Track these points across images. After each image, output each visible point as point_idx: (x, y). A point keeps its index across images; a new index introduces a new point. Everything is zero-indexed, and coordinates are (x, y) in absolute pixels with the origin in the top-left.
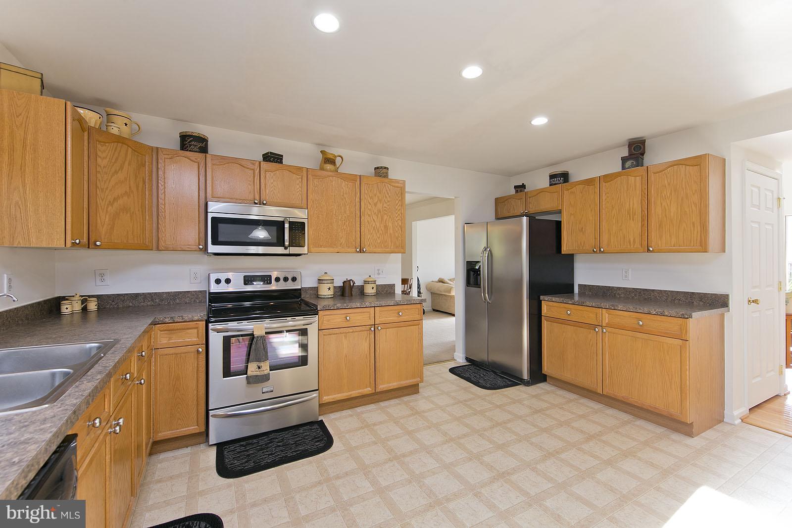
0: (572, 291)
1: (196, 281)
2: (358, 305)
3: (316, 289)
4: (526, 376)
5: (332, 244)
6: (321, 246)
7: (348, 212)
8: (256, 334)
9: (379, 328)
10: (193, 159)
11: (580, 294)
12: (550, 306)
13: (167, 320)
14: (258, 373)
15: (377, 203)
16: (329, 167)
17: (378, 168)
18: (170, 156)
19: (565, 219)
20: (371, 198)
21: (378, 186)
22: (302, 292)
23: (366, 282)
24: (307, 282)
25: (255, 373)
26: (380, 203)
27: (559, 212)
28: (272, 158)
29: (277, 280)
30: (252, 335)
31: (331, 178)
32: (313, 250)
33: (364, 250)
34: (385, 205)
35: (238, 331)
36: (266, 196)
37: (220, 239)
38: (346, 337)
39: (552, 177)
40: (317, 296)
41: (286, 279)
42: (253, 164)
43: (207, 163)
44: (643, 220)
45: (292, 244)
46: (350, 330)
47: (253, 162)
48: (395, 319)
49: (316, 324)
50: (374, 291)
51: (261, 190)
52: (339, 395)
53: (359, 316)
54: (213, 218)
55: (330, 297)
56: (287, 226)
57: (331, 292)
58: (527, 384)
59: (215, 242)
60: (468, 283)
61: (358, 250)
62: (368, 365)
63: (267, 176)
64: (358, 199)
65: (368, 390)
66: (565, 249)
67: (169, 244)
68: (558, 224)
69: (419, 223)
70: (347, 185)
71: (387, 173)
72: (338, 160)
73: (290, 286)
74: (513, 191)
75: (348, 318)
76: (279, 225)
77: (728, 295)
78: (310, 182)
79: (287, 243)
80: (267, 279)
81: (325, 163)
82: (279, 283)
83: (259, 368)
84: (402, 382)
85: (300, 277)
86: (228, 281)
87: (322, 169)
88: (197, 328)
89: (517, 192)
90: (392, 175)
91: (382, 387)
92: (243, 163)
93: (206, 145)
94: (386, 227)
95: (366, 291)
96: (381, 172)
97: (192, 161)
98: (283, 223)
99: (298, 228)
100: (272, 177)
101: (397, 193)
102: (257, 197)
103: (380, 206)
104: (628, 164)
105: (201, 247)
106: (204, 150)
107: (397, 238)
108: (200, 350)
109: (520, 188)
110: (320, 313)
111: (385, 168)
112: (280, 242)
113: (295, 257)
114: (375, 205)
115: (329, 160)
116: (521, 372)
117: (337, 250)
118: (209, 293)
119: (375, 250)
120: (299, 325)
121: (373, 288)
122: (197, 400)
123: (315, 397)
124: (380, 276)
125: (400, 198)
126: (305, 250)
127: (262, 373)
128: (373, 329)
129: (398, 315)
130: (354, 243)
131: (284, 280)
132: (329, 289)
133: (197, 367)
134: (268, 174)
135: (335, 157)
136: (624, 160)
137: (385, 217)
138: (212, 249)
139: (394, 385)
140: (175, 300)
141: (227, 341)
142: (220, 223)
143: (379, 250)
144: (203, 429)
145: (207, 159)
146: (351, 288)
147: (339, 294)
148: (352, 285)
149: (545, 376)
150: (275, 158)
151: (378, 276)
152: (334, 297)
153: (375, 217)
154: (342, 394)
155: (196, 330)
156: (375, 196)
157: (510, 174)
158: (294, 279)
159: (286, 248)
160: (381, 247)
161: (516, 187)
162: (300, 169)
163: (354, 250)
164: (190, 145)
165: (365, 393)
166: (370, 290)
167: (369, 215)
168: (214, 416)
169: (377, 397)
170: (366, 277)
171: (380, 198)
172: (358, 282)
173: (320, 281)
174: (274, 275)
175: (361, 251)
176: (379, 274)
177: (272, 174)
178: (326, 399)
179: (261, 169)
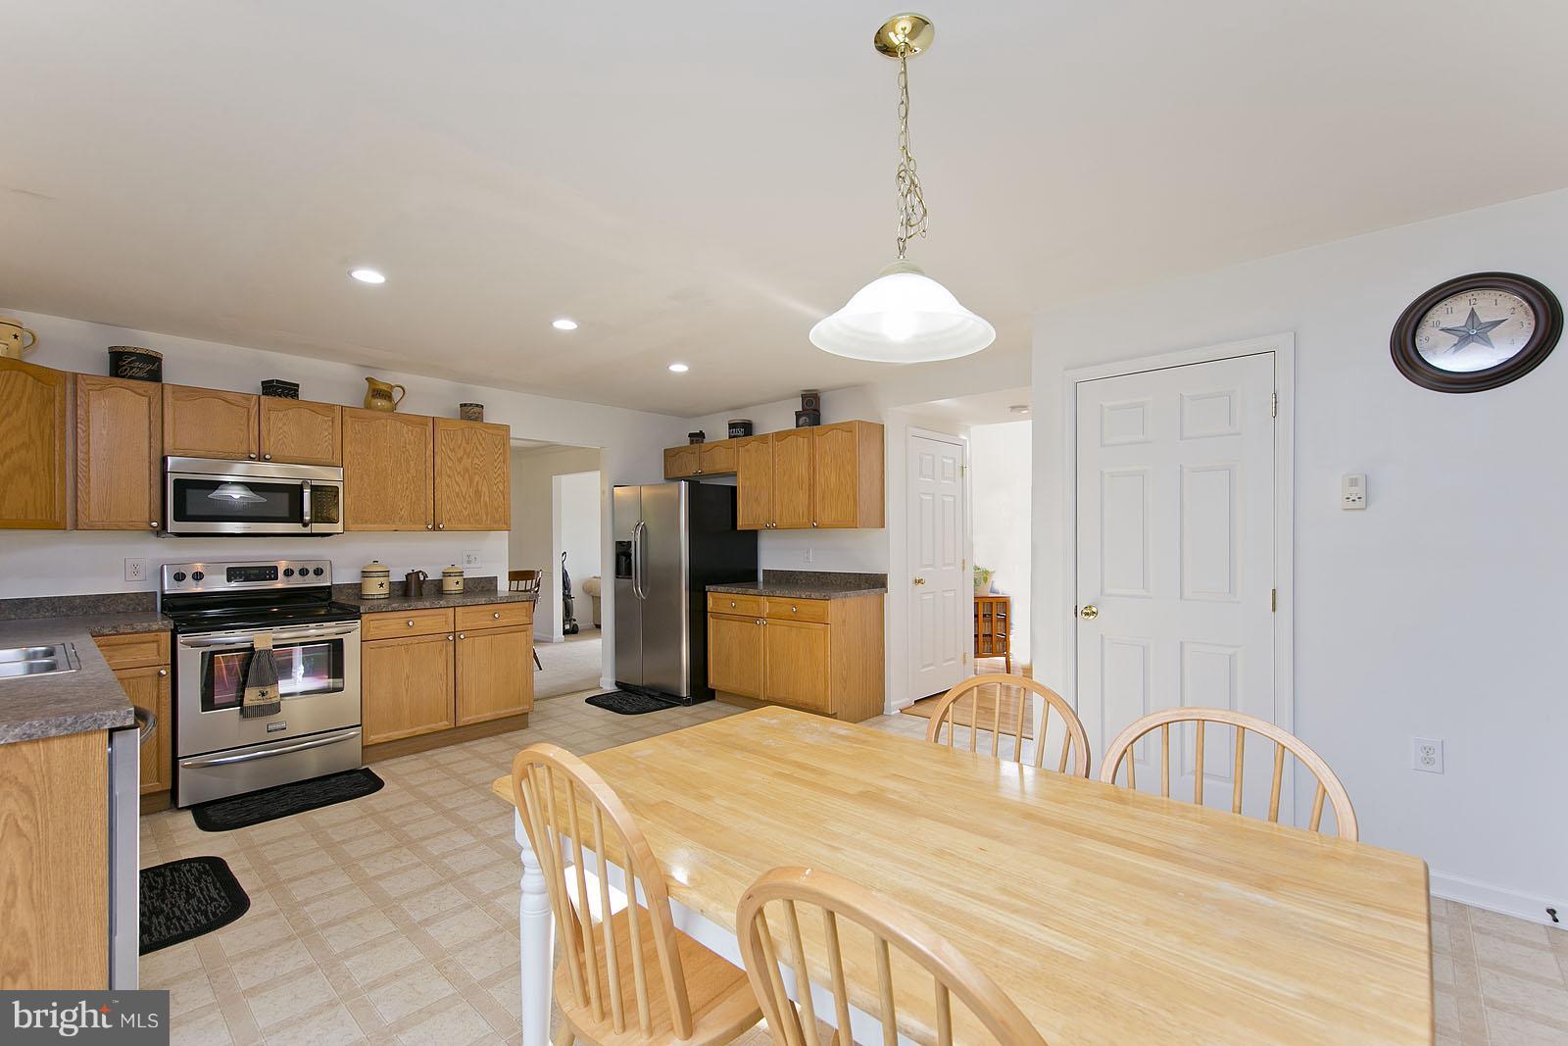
0: (755, 579)
1: (136, 578)
2: (428, 605)
3: (358, 587)
4: (684, 694)
5: (383, 517)
6: (366, 522)
7: (413, 471)
8: (258, 646)
9: (462, 636)
10: (141, 391)
11: (765, 582)
12: (719, 599)
13: (106, 631)
14: (262, 703)
15: (461, 458)
16: (380, 403)
17: (465, 405)
18: (98, 387)
19: (741, 484)
20: (452, 450)
21: (463, 433)
22: (333, 592)
23: (446, 574)
24: (343, 576)
25: (256, 703)
26: (468, 457)
27: (735, 474)
28: (280, 390)
29: (288, 573)
30: (252, 648)
31: (383, 421)
32: (353, 527)
33: (441, 526)
34: (476, 461)
35: (227, 644)
36: (268, 448)
37: (190, 512)
38: (407, 651)
39: (732, 426)
40: (361, 597)
41: (304, 572)
42: (247, 400)
43: (165, 397)
44: (810, 490)
45: (316, 519)
46: (415, 640)
47: (247, 397)
48: (489, 624)
49: (357, 634)
50: (460, 587)
51: (262, 439)
52: (396, 733)
53: (428, 620)
54: (177, 482)
55: (383, 597)
56: (307, 493)
57: (385, 590)
58: (687, 703)
59: (180, 516)
60: (618, 573)
61: (430, 527)
62: (444, 689)
63: (272, 418)
64: (430, 452)
65: (443, 725)
66: (742, 523)
67: (97, 519)
68: (734, 490)
69: (564, 478)
70: (412, 432)
71: (481, 413)
72: (397, 395)
73: (312, 581)
74: (686, 442)
75: (411, 623)
76: (295, 492)
77: (886, 575)
78: (348, 428)
79: (307, 518)
80: (270, 573)
81: (373, 396)
82: (291, 578)
83: (263, 694)
84: (498, 712)
85: (328, 567)
86: (198, 577)
87: (368, 406)
88: (157, 641)
89: (692, 442)
90: (491, 417)
91: (463, 720)
92: (230, 398)
93: (160, 367)
94: (478, 493)
95: (445, 588)
96: (471, 412)
97: (140, 395)
98: (300, 488)
99: (325, 496)
100: (280, 417)
101: (497, 443)
102: (254, 448)
103: (466, 462)
104: (802, 420)
105: (154, 524)
106: (155, 376)
107: (497, 510)
108: (163, 672)
109: (697, 437)
110: (364, 617)
111: (477, 405)
112: (296, 516)
113: (319, 538)
114: (460, 460)
115: (379, 392)
116: (679, 689)
117: (394, 527)
118: (163, 595)
119: (459, 526)
120: (328, 634)
121: (457, 583)
122: (158, 744)
123: (355, 735)
124: (471, 565)
125: (501, 451)
126: (338, 527)
127: (268, 702)
128: (451, 638)
129: (492, 618)
130: (424, 517)
131: (300, 574)
132: (381, 585)
133: (158, 697)
134: (273, 415)
135: (392, 387)
136: (798, 415)
137: (477, 478)
138: (173, 526)
139: (488, 715)
140: (96, 607)
141: (209, 660)
142: (189, 488)
143: (467, 526)
144: (168, 786)
145: (165, 391)
146: (420, 584)
147: (400, 593)
148: (422, 579)
149: (713, 691)
150: (285, 389)
151: (468, 566)
152: (390, 597)
153: (459, 479)
154: (400, 732)
155: (155, 645)
156: (459, 448)
157: (686, 415)
158: (318, 572)
159: (305, 525)
160: (470, 523)
161: (691, 435)
162: (330, 407)
163: (424, 526)
164: (132, 368)
165: (440, 729)
166: (452, 585)
167: (449, 476)
168: (184, 766)
169: (459, 734)
170: (446, 567)
171: (468, 450)
172: (433, 575)
173: (365, 574)
174: (282, 567)
175: (436, 528)
176: (469, 562)
177: (281, 415)
178: (373, 738)
179: (262, 407)
